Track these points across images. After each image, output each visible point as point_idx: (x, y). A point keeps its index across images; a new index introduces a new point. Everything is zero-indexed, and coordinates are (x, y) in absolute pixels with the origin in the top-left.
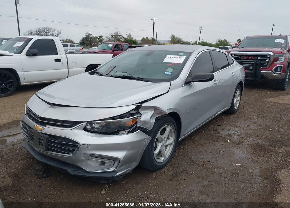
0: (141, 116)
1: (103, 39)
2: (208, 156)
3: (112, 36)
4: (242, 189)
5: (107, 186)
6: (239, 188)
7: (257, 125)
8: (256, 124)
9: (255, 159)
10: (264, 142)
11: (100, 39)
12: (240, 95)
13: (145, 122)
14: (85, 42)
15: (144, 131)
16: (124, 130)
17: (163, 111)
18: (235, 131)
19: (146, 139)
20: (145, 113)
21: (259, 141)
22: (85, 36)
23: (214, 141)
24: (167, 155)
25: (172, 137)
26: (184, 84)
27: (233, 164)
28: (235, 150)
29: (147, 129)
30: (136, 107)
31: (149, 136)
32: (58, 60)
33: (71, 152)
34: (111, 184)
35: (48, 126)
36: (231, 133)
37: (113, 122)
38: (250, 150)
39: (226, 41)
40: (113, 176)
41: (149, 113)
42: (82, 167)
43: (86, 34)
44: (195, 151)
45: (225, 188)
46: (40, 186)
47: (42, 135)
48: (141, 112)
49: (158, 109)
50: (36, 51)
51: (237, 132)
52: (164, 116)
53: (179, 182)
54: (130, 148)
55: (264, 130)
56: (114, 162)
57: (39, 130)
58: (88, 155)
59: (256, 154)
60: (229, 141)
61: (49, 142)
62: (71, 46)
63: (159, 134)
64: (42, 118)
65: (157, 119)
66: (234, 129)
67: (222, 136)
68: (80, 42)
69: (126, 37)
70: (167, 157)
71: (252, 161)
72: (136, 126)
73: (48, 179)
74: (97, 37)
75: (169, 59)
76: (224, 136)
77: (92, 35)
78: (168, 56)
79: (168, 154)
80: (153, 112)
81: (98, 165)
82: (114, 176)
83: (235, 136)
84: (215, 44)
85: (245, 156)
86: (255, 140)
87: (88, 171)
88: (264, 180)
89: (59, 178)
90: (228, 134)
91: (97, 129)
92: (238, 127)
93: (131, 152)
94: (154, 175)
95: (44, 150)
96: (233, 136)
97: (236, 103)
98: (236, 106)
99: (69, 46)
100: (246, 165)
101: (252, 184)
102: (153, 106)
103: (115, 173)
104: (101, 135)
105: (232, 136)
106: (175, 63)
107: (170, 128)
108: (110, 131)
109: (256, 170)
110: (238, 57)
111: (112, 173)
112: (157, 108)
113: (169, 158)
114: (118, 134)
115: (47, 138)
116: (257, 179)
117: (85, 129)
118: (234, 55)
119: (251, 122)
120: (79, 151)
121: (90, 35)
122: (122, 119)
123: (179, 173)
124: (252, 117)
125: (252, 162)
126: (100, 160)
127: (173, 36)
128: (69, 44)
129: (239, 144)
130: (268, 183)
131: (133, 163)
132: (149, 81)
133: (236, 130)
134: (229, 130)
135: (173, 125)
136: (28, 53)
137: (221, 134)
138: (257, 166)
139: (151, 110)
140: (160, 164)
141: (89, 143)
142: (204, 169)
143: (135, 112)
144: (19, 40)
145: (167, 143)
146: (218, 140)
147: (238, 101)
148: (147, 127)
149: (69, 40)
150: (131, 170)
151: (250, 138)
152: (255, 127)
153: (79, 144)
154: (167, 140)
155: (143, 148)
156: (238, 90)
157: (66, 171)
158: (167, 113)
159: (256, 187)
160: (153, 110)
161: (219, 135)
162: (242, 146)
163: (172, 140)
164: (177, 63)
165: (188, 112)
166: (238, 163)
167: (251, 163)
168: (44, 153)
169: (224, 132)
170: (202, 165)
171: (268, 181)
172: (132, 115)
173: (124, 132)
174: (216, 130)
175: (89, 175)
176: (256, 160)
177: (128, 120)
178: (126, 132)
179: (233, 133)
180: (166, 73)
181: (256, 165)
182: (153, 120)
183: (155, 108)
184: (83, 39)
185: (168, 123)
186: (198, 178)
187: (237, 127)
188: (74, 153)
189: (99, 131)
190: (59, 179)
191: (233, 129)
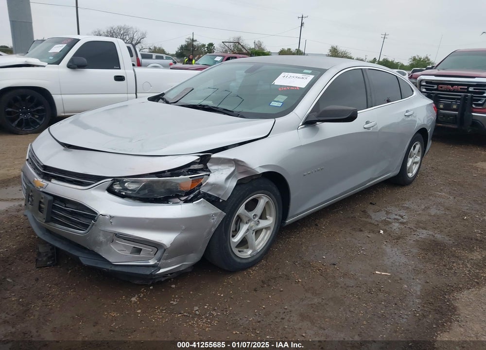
0: (209, 175)
1: (215, 48)
2: (335, 255)
3: (223, 42)
4: (379, 317)
5: (143, 290)
6: (375, 315)
7: (443, 209)
8: (441, 206)
9: (421, 266)
10: (447, 238)
11: (210, 48)
12: (420, 153)
13: (215, 186)
14: (185, 54)
15: (213, 200)
16: (178, 196)
17: (251, 168)
18: (400, 216)
19: (215, 214)
20: (217, 170)
21: (439, 237)
22: (186, 43)
23: (354, 229)
24: (259, 246)
25: (270, 216)
26: (302, 125)
27: (377, 272)
28: (388, 249)
29: (220, 199)
30: (199, 157)
31: (219, 211)
32: (119, 78)
33: (86, 226)
34: (151, 288)
35: (53, 181)
36: (390, 218)
37: (158, 182)
38: (415, 251)
39: (429, 60)
40: (151, 274)
41: (224, 170)
42: (100, 254)
43: (187, 40)
44: (315, 244)
45: (348, 312)
46: (37, 280)
47: (43, 195)
48: (210, 168)
49: (242, 164)
50: (84, 60)
51: (402, 217)
52: (254, 178)
53: (270, 295)
54: (184, 227)
55: (453, 218)
56: (157, 250)
57: (39, 187)
58: (112, 235)
59: (425, 259)
60: (382, 232)
61: (53, 208)
62: (157, 58)
63: (242, 210)
64: (45, 167)
65: (240, 183)
66: (399, 212)
67: (373, 222)
68: (177, 52)
69: (254, 47)
70: (259, 251)
71: (414, 270)
72: (200, 192)
73: (53, 269)
74: (205, 45)
75: (285, 80)
76: (376, 223)
77: (196, 41)
78: (283, 74)
79: (261, 245)
80: (232, 169)
81: (127, 253)
82: (153, 274)
83: (397, 225)
84: (409, 64)
85: (403, 260)
86: (431, 233)
87: (110, 260)
88: (425, 306)
89: (70, 269)
90: (385, 220)
91: (131, 192)
92: (408, 208)
93: (185, 235)
94: (230, 279)
95: (44, 221)
96: (393, 224)
97: (411, 166)
98: (412, 173)
99: (154, 57)
100: (401, 276)
101: (400, 311)
102: (232, 158)
103: (156, 268)
104: (137, 203)
105: (390, 223)
106: (293, 87)
107: (267, 200)
108: (152, 197)
109: (416, 286)
110: (433, 87)
111: (151, 268)
112: (240, 163)
113: (262, 251)
114: (168, 203)
115: (49, 201)
116: (412, 303)
117: (110, 190)
118: (426, 82)
119: (433, 201)
120: (96, 226)
121: (193, 40)
122: (175, 178)
123: (275, 278)
124: (438, 193)
125: (413, 272)
126: (132, 245)
127: (335, 49)
128: (154, 55)
129: (398, 238)
130: (430, 312)
131: (192, 255)
132: (240, 116)
133: (401, 214)
134: (388, 213)
135: (272, 195)
136: (71, 64)
137: (371, 218)
138: (419, 279)
139: (230, 165)
140: (244, 261)
141: (113, 214)
142: (321, 276)
143: (201, 166)
144: (59, 41)
145: (260, 226)
146: (363, 229)
147: (416, 163)
148: (220, 195)
149: (160, 48)
150: (187, 266)
151: (422, 229)
152: (438, 212)
153: (97, 214)
154: (260, 221)
155: (208, 230)
156: (417, 144)
157: (77, 258)
158: (258, 172)
159: (406, 316)
160: (233, 166)
161: (369, 220)
162: (404, 243)
163: (270, 221)
164: (296, 87)
165: (304, 175)
166: (386, 272)
167: (409, 273)
168: (46, 225)
169: (378, 216)
170: (319, 270)
171: (432, 307)
172: (195, 171)
173: (177, 200)
174: (364, 212)
175: (113, 268)
176: (421, 269)
177: (184, 180)
178: (181, 200)
179: (395, 219)
180: (274, 104)
181: (418, 277)
182: (232, 184)
183: (236, 163)
184: (182, 48)
185: (262, 191)
186: (306, 290)
187: (404, 210)
188: (88, 229)
189: (134, 195)
190: (70, 271)
191: (395, 212)
